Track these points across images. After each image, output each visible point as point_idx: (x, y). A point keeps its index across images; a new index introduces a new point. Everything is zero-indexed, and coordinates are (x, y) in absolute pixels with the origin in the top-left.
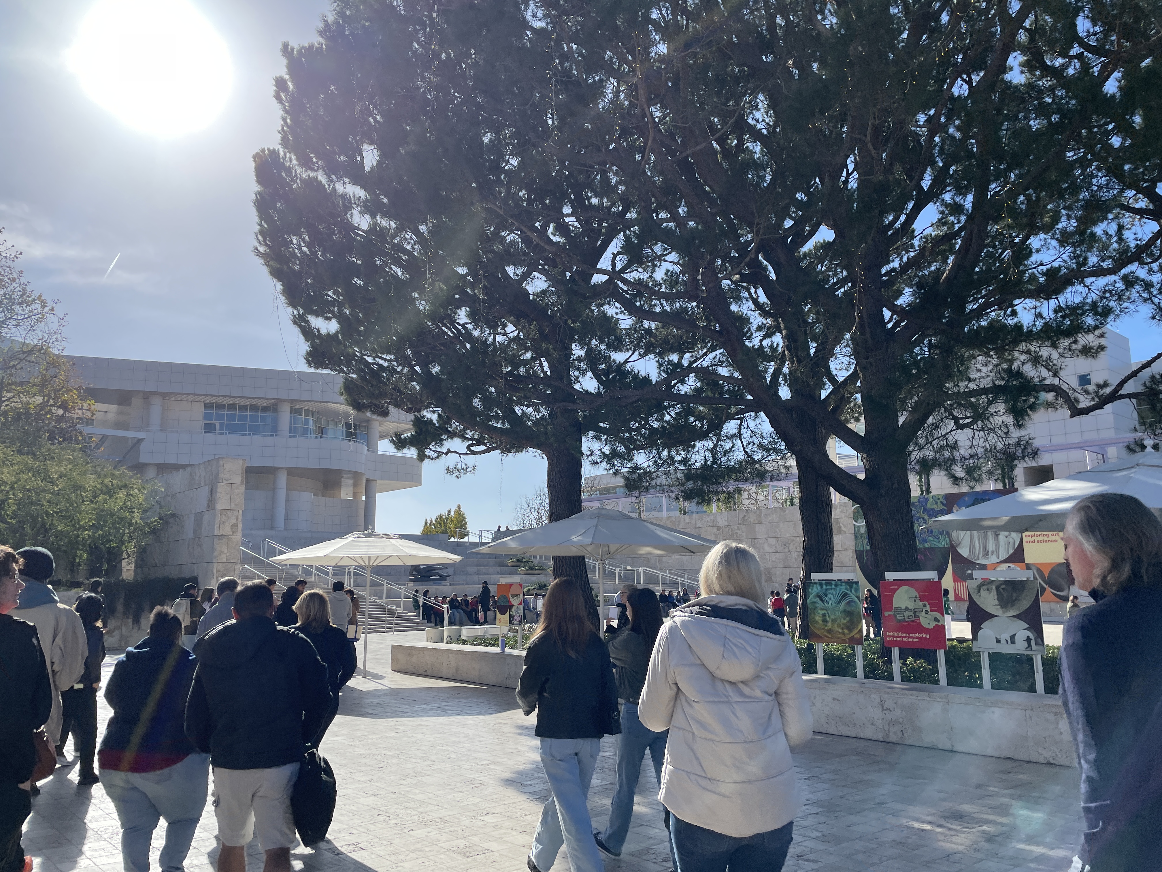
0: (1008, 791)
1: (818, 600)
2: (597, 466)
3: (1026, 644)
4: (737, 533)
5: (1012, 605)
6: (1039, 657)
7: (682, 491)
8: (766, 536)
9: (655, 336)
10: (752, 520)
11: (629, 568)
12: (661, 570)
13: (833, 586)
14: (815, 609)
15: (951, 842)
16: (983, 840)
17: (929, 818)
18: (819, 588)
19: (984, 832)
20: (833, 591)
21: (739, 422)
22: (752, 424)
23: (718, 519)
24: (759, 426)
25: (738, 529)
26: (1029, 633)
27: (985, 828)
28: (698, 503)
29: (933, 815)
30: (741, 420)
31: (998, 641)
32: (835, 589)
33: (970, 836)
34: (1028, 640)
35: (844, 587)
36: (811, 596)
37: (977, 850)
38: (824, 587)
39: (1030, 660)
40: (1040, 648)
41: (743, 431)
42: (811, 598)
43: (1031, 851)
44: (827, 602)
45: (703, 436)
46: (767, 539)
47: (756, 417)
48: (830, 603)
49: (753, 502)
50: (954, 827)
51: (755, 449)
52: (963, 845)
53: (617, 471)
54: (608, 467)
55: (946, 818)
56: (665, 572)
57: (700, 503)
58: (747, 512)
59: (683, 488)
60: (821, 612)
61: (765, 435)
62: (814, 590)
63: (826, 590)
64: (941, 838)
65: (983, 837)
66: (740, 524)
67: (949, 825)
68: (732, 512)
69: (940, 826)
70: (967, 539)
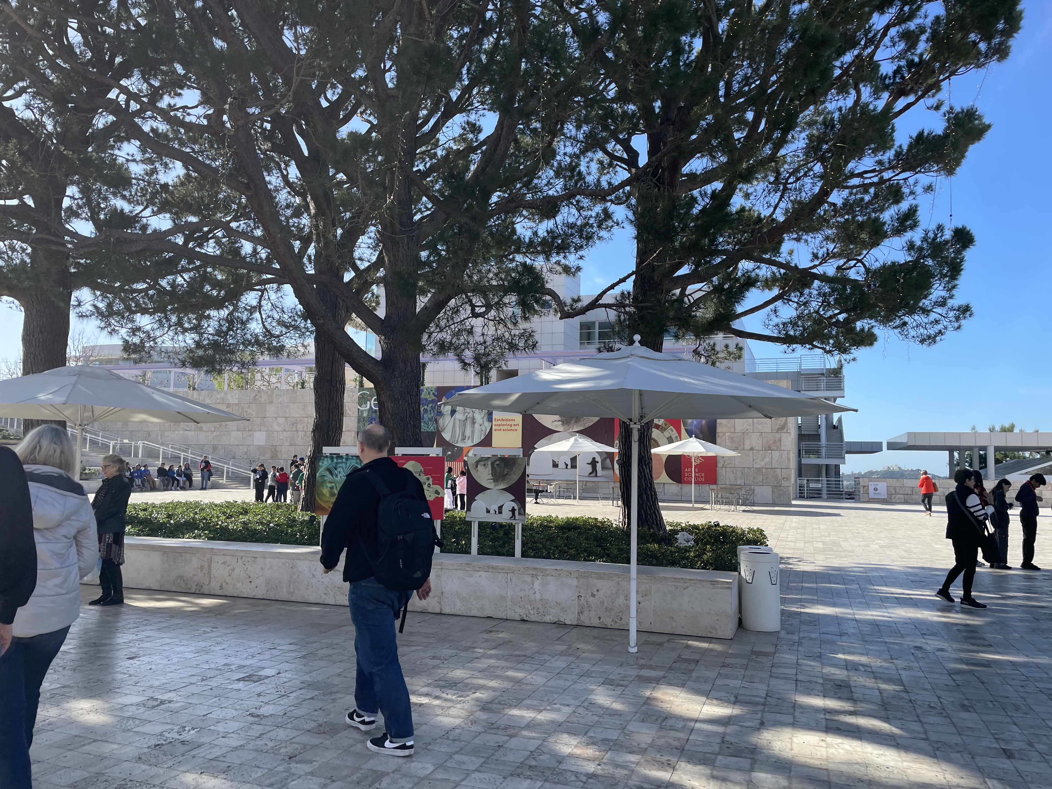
0: (492, 652)
1: (327, 473)
2: (85, 320)
3: (510, 514)
4: (247, 412)
5: (503, 480)
6: (520, 525)
7: (191, 358)
8: (276, 415)
9: (172, 193)
10: (263, 400)
11: (126, 441)
12: (162, 444)
13: (344, 460)
14: (324, 481)
15: (449, 716)
16: (478, 708)
17: (425, 690)
18: (330, 462)
19: (477, 700)
20: (344, 465)
21: (260, 293)
22: (273, 296)
23: (229, 397)
24: (281, 300)
25: (249, 407)
26: (514, 504)
27: (478, 695)
28: (207, 372)
29: (428, 685)
30: (262, 291)
31: (488, 511)
32: (346, 463)
33: (466, 706)
34: (513, 510)
35: (354, 461)
36: (321, 470)
37: (474, 722)
38: (335, 460)
39: (511, 528)
40: (522, 517)
41: (263, 303)
42: (321, 471)
43: (523, 717)
44: (337, 475)
45: (219, 304)
46: (276, 418)
47: (278, 290)
48: (339, 476)
49: (265, 383)
50: (449, 697)
51: (274, 324)
52: (459, 717)
53: (114, 330)
54: (103, 325)
55: (442, 687)
56: (167, 445)
57: (210, 372)
58: (259, 391)
59: (191, 355)
60: (329, 485)
61: (285, 309)
62: (324, 464)
63: (337, 463)
64: (439, 711)
65: (479, 706)
66: (251, 403)
67: (444, 695)
68: (244, 391)
69: (437, 697)
70: (451, 425)
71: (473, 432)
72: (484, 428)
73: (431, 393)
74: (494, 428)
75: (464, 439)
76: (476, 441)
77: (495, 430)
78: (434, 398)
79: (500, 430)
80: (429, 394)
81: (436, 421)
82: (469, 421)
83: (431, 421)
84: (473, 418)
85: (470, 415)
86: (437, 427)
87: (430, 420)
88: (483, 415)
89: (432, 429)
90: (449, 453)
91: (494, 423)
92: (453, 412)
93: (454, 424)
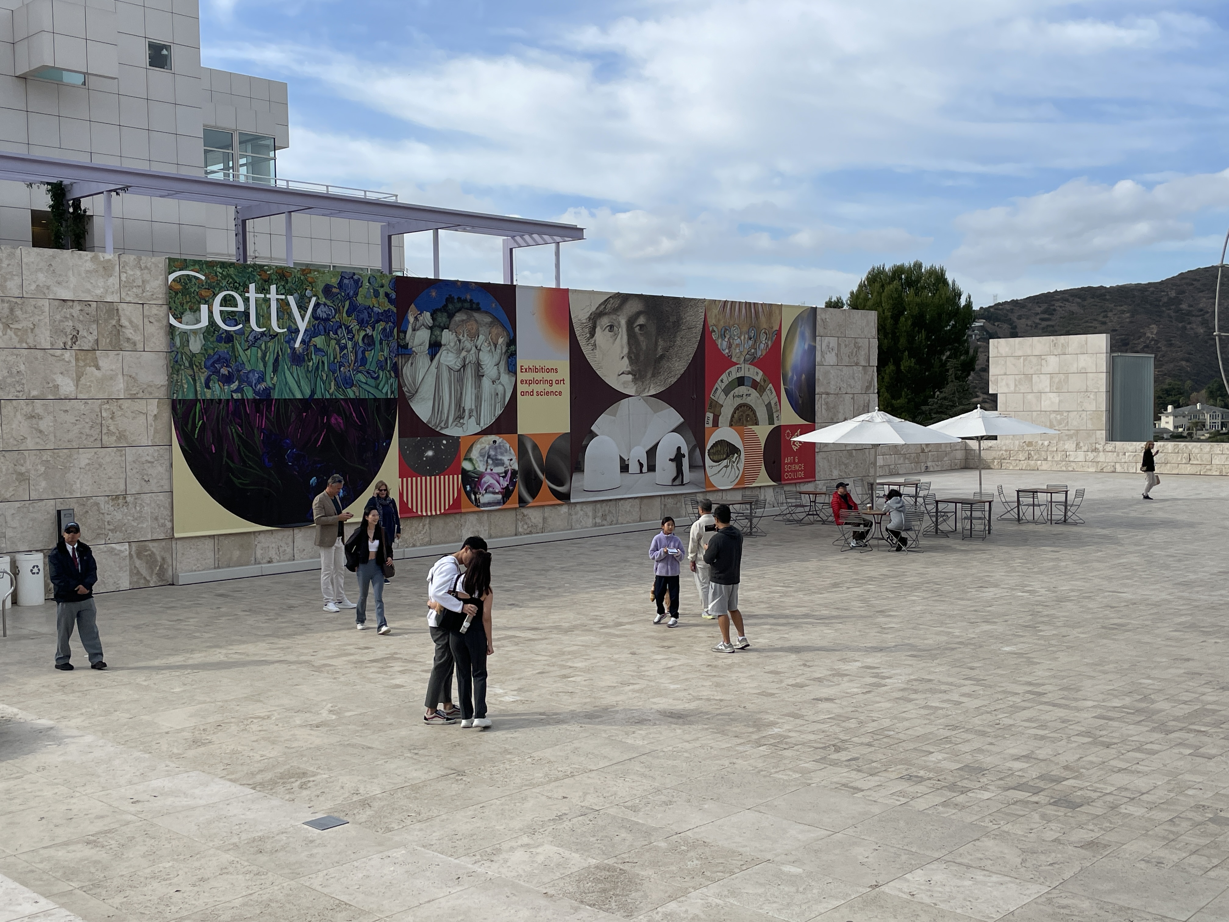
70: (430, 381)
71: (478, 398)
72: (500, 388)
73: (382, 291)
74: (520, 388)
75: (460, 417)
76: (487, 420)
77: (523, 394)
78: (388, 306)
79: (531, 393)
80: (376, 294)
81: (396, 370)
82: (470, 372)
83: (382, 368)
84: (478, 365)
85: (471, 357)
86: (400, 387)
87: (381, 366)
88: (496, 358)
89: (386, 390)
90: (430, 453)
91: (520, 376)
92: (435, 347)
93: (438, 378)
